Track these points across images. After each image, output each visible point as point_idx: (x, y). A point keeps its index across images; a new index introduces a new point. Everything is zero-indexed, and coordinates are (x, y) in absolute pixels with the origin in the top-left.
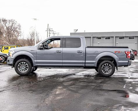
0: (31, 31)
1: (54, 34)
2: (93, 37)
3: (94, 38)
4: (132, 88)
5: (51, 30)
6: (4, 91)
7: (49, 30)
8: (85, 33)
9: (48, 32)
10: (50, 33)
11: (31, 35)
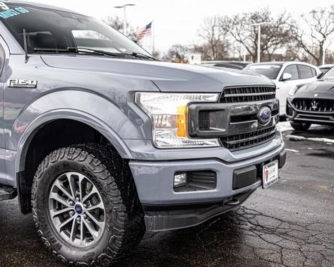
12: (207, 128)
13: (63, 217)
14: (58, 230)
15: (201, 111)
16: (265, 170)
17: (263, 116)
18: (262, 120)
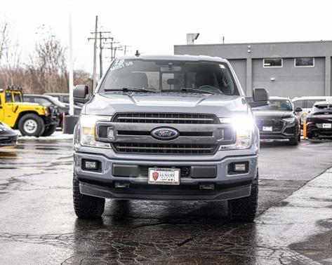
0: (41, 40)
1: (113, 51)
2: (253, 59)
3: (256, 62)
5: (104, 35)
7: (99, 37)
8: (224, 45)
9: (95, 44)
10: (101, 48)
11: (39, 53)
12: (105, 136)
15: (101, 127)
16: (151, 172)
17: (157, 134)
18: (157, 136)
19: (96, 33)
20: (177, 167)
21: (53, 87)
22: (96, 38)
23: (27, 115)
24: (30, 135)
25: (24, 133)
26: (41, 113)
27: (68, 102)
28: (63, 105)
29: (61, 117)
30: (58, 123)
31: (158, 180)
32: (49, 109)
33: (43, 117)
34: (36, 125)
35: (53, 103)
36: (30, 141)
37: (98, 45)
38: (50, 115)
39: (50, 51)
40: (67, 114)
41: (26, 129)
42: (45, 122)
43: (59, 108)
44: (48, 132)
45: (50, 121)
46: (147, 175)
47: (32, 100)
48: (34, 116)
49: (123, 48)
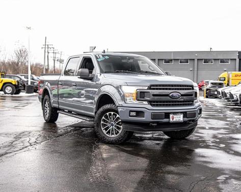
0: (18, 48)
1: (55, 54)
4: (224, 146)
6: (6, 153)
7: (46, 47)
10: (48, 53)
11: (16, 54)
12: (144, 98)
13: (106, 129)
14: (105, 133)
15: (141, 92)
16: (171, 116)
17: (172, 96)
18: (172, 97)
19: (45, 45)
20: (181, 113)
21: (24, 71)
22: (45, 48)
23: (7, 84)
24: (8, 94)
25: (5, 93)
26: (14, 83)
27: (28, 78)
28: (26, 80)
29: (24, 86)
30: (23, 88)
31: (174, 120)
32: (18, 82)
33: (15, 85)
34: (11, 89)
35: (21, 79)
36: (8, 97)
37: (46, 51)
38: (18, 85)
39: (22, 54)
40: (27, 84)
41: (7, 91)
42: (16, 88)
43: (23, 81)
44: (18, 92)
45: (18, 87)
46: (169, 118)
47: (10, 77)
48: (10, 84)
49: (60, 53)
